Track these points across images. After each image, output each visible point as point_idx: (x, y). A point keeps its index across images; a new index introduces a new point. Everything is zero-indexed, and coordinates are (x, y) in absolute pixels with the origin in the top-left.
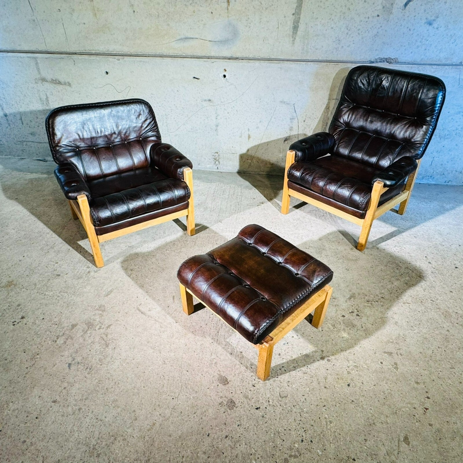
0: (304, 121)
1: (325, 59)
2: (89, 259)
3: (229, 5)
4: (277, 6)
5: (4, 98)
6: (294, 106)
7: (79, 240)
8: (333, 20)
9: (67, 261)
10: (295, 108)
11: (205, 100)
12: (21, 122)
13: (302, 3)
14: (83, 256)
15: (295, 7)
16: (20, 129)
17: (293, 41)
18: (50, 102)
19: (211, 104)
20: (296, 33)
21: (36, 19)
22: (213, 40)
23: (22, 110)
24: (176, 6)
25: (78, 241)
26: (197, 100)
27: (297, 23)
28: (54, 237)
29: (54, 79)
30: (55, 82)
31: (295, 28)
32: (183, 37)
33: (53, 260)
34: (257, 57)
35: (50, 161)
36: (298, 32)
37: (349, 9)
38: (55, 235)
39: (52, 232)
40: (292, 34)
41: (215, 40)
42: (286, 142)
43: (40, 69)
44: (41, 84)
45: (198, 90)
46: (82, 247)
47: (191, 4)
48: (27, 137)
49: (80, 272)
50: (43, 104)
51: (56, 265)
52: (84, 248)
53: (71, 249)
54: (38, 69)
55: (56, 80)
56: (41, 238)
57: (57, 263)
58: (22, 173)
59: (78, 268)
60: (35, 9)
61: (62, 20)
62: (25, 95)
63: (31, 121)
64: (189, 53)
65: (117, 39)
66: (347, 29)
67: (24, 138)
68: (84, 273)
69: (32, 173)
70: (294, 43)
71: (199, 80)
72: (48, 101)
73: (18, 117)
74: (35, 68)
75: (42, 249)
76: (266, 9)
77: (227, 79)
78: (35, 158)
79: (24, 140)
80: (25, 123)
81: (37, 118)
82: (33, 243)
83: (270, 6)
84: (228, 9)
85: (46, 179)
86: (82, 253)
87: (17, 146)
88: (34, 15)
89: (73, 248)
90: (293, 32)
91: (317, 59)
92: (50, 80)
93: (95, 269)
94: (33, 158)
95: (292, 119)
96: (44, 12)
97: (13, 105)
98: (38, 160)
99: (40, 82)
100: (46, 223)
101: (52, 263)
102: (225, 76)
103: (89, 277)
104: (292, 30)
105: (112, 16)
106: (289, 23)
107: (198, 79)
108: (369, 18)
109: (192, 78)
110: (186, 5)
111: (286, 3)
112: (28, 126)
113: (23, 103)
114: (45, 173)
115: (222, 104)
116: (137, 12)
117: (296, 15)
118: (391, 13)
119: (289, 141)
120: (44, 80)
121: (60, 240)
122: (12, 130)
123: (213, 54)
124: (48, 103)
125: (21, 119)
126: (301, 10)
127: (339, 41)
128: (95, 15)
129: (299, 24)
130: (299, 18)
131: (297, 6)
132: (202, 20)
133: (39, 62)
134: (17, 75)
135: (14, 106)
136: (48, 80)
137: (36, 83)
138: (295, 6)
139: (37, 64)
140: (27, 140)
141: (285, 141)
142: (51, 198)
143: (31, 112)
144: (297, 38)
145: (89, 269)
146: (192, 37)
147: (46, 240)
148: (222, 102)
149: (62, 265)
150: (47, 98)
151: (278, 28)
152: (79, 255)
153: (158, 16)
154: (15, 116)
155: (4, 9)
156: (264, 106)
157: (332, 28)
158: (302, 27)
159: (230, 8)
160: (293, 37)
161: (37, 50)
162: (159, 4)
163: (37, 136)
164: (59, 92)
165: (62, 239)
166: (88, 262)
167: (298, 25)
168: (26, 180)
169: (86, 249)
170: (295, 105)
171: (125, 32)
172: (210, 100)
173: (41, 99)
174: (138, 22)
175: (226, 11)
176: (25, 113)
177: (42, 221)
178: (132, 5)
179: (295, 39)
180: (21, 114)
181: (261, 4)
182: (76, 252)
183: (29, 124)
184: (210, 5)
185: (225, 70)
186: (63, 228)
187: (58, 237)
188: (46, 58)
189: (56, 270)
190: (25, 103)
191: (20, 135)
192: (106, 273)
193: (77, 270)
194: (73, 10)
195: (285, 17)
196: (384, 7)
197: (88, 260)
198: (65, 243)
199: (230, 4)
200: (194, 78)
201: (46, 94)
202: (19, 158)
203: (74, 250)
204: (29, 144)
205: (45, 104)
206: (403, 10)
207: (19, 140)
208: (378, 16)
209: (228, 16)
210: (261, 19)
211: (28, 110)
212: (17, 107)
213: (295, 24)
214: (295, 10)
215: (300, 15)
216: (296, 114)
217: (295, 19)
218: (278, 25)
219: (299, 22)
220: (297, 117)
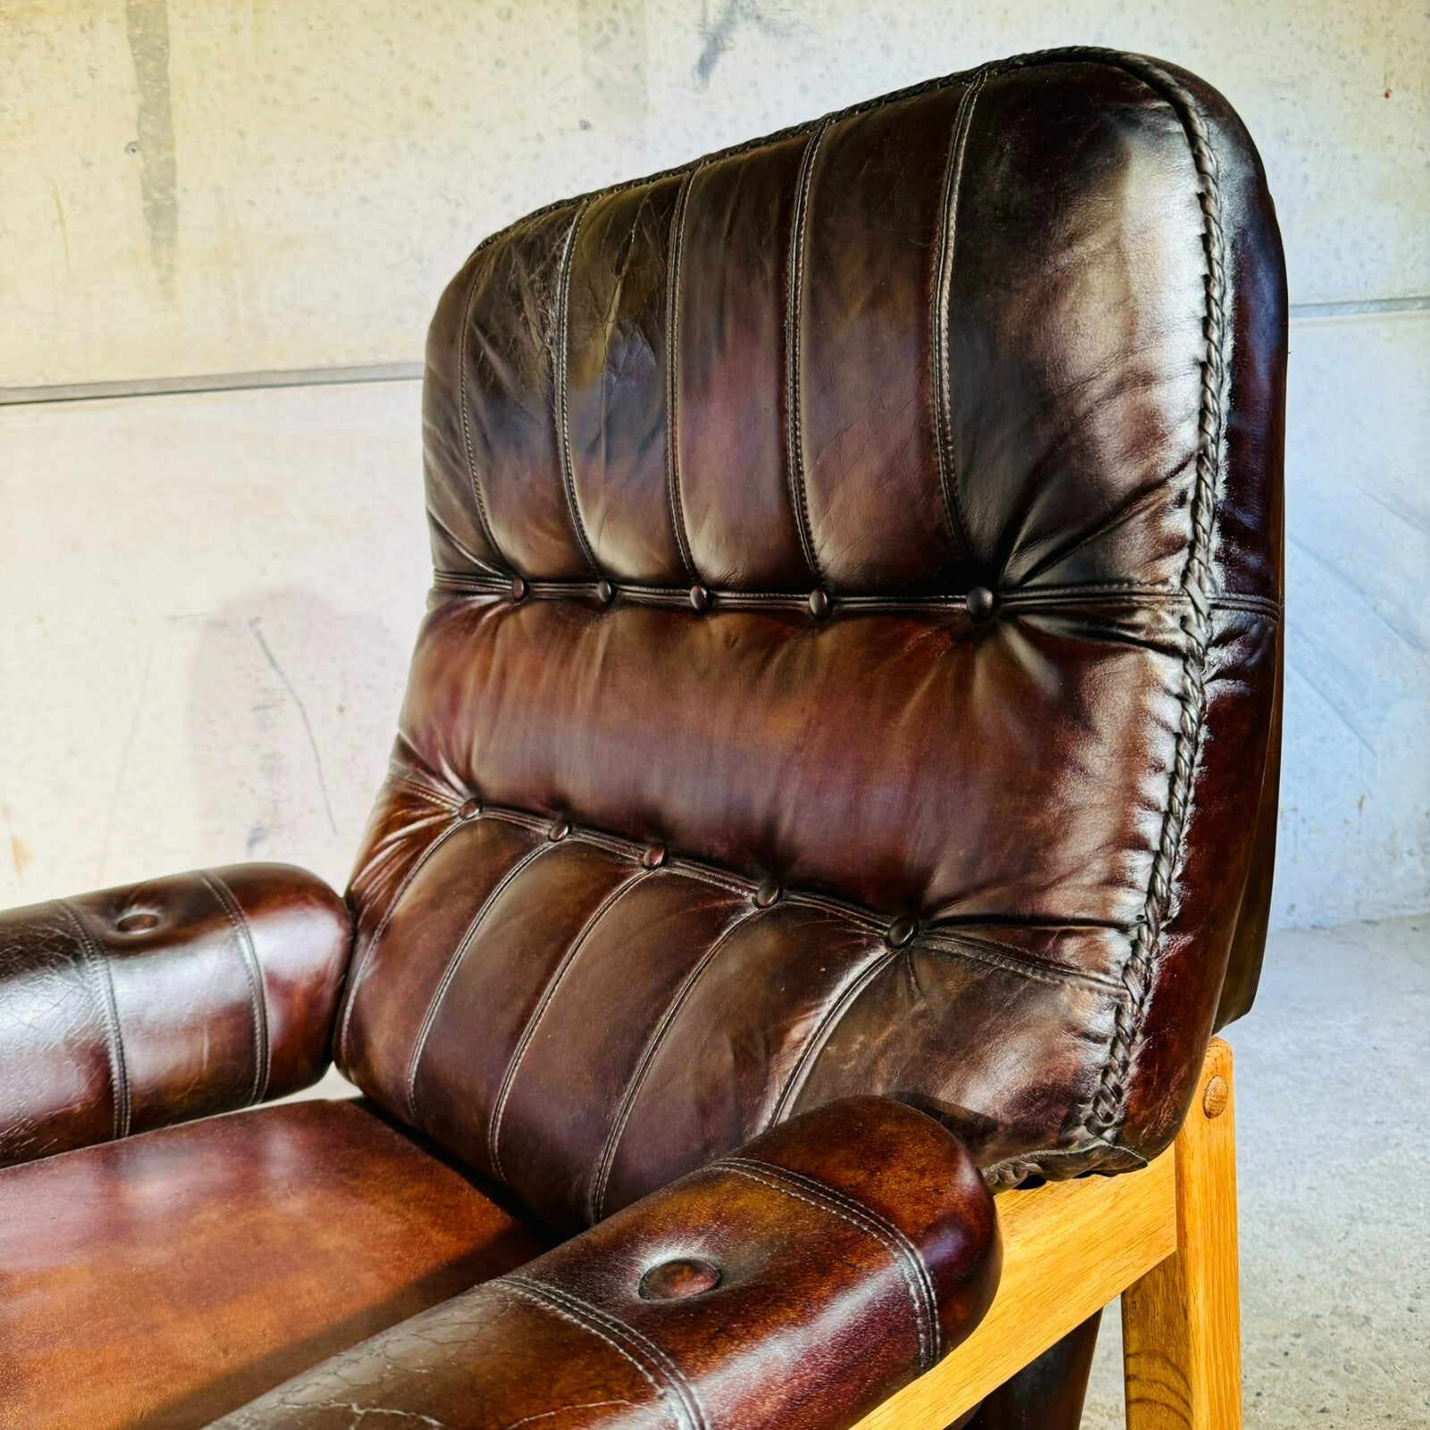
0: (341, 709)
1: (367, 358)
4: (32, 115)
6: (258, 634)
8: (356, 161)
10: (263, 643)
13: (167, 92)
15: (133, 111)
17: (164, 281)
20: (171, 241)
27: (162, 190)
31: (161, 215)
36: (183, 236)
37: (429, 104)
40: (146, 245)
42: (261, 849)
66: (448, 200)
90: (154, 239)
91: (324, 362)
95: (263, 709)
104: (141, 224)
106: (117, 192)
108: (540, 138)
111: (76, 96)
117: (151, 152)
118: (645, 109)
119: (274, 841)
126: (169, 123)
127: (420, 260)
129: (179, 195)
130: (171, 164)
131: (142, 108)
138: (130, 106)
141: (251, 844)
144: (185, 267)
151: (61, 221)
157: (364, 200)
158: (194, 210)
160: (157, 263)
167: (172, 197)
170: (263, 626)
179: (171, 268)
195: (87, 164)
196: (600, 85)
206: (696, 90)
208: (585, 126)
213: (156, 195)
214: (139, 125)
215: (171, 148)
216: (281, 674)
217: (147, 170)
218: (59, 207)
219: (173, 184)
220: (292, 692)
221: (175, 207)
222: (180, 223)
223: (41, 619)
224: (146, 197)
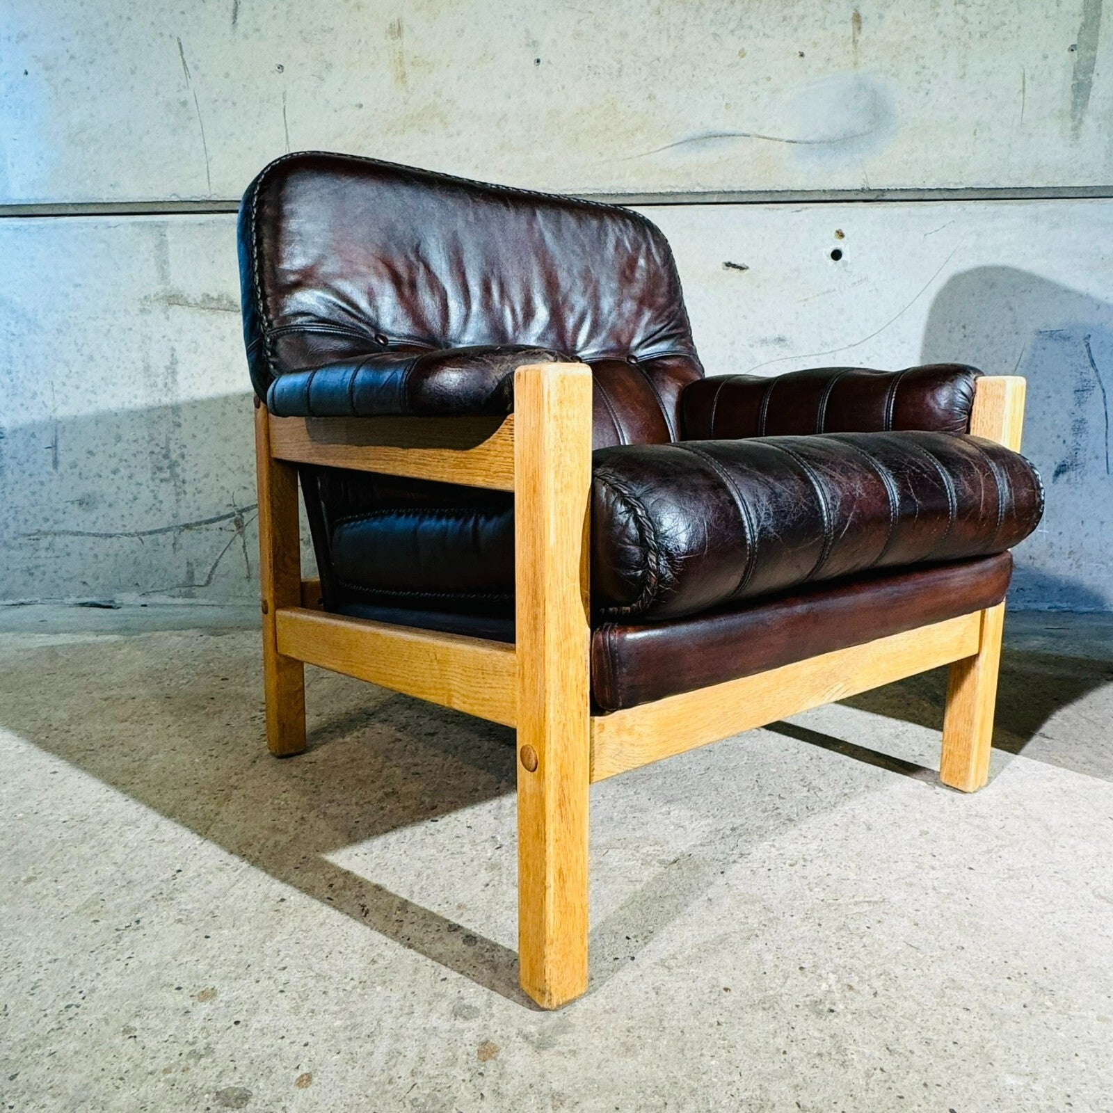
2: (439, 948)
3: (860, 28)
4: (1019, 27)
5: (9, 372)
6: (1088, 345)
7: (335, 846)
9: (283, 976)
10: (1089, 351)
11: (764, 341)
12: (50, 459)
13: (1100, 15)
14: (395, 936)
15: (1078, 27)
16: (42, 483)
17: (1075, 128)
18: (179, 378)
19: (787, 352)
20: (1084, 105)
21: (192, 102)
22: (801, 138)
23: (63, 412)
24: (681, 38)
25: (325, 849)
26: (733, 343)
27: (1085, 73)
28: (172, 841)
29: (215, 295)
30: (214, 304)
31: (1081, 88)
32: (698, 131)
33: (175, 975)
34: (952, 187)
35: (129, 606)
36: (1091, 103)
38: (170, 830)
39: (154, 817)
40: (1070, 107)
41: (810, 138)
42: (1063, 478)
43: (170, 261)
44: (162, 316)
45: (738, 307)
46: (360, 883)
47: (732, 32)
48: (60, 516)
49: (412, 1054)
50: (155, 385)
51: (205, 1008)
52: (378, 888)
53: (294, 897)
54: (162, 265)
55: (219, 299)
56: (85, 849)
57: (208, 995)
58: (11, 634)
59: (388, 1022)
60: (196, 68)
61: (284, 99)
62: (91, 358)
63: (90, 452)
64: (715, 182)
65: (468, 150)
67: (47, 520)
68: (453, 1062)
69: (56, 633)
70: (1077, 138)
71: (746, 272)
72: (174, 372)
73: (46, 439)
74: (152, 261)
75: (93, 909)
76: (983, 35)
77: (845, 264)
78: (73, 600)
79: (45, 527)
80: (64, 459)
81: (118, 439)
82: (30, 880)
83: (997, 28)
84: (855, 42)
85: (117, 646)
86: (374, 917)
87: (12, 552)
88: (187, 87)
89: (309, 890)
90: (1075, 104)
92: (199, 300)
93: (530, 1020)
94: (67, 601)
95: (1081, 391)
96: (227, 75)
97: (34, 396)
98: (83, 605)
99: (157, 308)
100: (121, 782)
101: (171, 999)
102: (836, 255)
103: (508, 1089)
104: (1069, 94)
105: (459, 78)
106: (1059, 74)
107: (741, 268)
109: (721, 266)
110: (715, 34)
112: (77, 471)
113: (78, 387)
114: (112, 632)
115: (826, 350)
116: (549, 62)
117: (1083, 51)
119: (1072, 474)
120: (174, 300)
121: (211, 853)
122: (8, 490)
123: (799, 181)
124: (175, 381)
125: (54, 447)
126: (1096, 34)
128: (403, 77)
129: (1094, 76)
130: (1094, 58)
131: (1083, 25)
132: (769, 79)
133: (170, 238)
134: (76, 286)
135: (39, 399)
136: (190, 300)
137: (143, 311)
138: (1077, 22)
139: (162, 245)
140: (56, 528)
141: (1057, 474)
142: (142, 691)
143: (98, 420)
144: (1089, 120)
145: (475, 1024)
146: (729, 130)
147: (119, 858)
148: (824, 344)
149: (253, 1011)
150: (174, 362)
151: (1024, 90)
152: (359, 933)
153: (620, 70)
154: (33, 435)
155: (87, 72)
156: (979, 350)
158: (1101, 86)
159: (861, 38)
160: (1073, 117)
161: (174, 199)
162: (624, 35)
163: (102, 509)
164: (222, 339)
165: (221, 843)
166: (445, 971)
167: (1090, 79)
168: (28, 650)
169: (392, 889)
170: (1091, 341)
171: (498, 124)
172: (781, 340)
173: (147, 368)
174: (549, 92)
175: (850, 47)
176: (74, 423)
177: (100, 774)
178: (534, 42)
179: (1081, 121)
180: (57, 427)
181: (966, 21)
182: (336, 914)
183: (81, 464)
184: (796, 30)
185: (841, 235)
186: (224, 793)
187: (195, 840)
188: (200, 224)
189: (209, 1050)
190: (84, 386)
191: (33, 511)
192: (629, 1049)
193: (383, 1045)
194: (329, 66)
195: (1045, 57)
197: (438, 958)
198: (245, 865)
199: (864, 26)
200: (729, 265)
201: (173, 349)
202: (11, 602)
203: (316, 904)
204: (60, 542)
205: (160, 385)
207: (23, 529)
209: (855, 64)
210: (964, 66)
211: (89, 410)
212: (50, 403)
213: (1081, 77)
214: (1079, 34)
215: (1094, 49)
216: (1097, 371)
217: (1078, 62)
218: (1024, 83)
219: (1092, 71)
220: (1100, 382)
221: (1090, 84)
222: (1092, 93)
223: (964, 327)
224: (1075, 77)
